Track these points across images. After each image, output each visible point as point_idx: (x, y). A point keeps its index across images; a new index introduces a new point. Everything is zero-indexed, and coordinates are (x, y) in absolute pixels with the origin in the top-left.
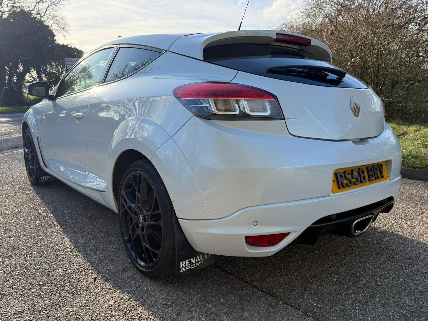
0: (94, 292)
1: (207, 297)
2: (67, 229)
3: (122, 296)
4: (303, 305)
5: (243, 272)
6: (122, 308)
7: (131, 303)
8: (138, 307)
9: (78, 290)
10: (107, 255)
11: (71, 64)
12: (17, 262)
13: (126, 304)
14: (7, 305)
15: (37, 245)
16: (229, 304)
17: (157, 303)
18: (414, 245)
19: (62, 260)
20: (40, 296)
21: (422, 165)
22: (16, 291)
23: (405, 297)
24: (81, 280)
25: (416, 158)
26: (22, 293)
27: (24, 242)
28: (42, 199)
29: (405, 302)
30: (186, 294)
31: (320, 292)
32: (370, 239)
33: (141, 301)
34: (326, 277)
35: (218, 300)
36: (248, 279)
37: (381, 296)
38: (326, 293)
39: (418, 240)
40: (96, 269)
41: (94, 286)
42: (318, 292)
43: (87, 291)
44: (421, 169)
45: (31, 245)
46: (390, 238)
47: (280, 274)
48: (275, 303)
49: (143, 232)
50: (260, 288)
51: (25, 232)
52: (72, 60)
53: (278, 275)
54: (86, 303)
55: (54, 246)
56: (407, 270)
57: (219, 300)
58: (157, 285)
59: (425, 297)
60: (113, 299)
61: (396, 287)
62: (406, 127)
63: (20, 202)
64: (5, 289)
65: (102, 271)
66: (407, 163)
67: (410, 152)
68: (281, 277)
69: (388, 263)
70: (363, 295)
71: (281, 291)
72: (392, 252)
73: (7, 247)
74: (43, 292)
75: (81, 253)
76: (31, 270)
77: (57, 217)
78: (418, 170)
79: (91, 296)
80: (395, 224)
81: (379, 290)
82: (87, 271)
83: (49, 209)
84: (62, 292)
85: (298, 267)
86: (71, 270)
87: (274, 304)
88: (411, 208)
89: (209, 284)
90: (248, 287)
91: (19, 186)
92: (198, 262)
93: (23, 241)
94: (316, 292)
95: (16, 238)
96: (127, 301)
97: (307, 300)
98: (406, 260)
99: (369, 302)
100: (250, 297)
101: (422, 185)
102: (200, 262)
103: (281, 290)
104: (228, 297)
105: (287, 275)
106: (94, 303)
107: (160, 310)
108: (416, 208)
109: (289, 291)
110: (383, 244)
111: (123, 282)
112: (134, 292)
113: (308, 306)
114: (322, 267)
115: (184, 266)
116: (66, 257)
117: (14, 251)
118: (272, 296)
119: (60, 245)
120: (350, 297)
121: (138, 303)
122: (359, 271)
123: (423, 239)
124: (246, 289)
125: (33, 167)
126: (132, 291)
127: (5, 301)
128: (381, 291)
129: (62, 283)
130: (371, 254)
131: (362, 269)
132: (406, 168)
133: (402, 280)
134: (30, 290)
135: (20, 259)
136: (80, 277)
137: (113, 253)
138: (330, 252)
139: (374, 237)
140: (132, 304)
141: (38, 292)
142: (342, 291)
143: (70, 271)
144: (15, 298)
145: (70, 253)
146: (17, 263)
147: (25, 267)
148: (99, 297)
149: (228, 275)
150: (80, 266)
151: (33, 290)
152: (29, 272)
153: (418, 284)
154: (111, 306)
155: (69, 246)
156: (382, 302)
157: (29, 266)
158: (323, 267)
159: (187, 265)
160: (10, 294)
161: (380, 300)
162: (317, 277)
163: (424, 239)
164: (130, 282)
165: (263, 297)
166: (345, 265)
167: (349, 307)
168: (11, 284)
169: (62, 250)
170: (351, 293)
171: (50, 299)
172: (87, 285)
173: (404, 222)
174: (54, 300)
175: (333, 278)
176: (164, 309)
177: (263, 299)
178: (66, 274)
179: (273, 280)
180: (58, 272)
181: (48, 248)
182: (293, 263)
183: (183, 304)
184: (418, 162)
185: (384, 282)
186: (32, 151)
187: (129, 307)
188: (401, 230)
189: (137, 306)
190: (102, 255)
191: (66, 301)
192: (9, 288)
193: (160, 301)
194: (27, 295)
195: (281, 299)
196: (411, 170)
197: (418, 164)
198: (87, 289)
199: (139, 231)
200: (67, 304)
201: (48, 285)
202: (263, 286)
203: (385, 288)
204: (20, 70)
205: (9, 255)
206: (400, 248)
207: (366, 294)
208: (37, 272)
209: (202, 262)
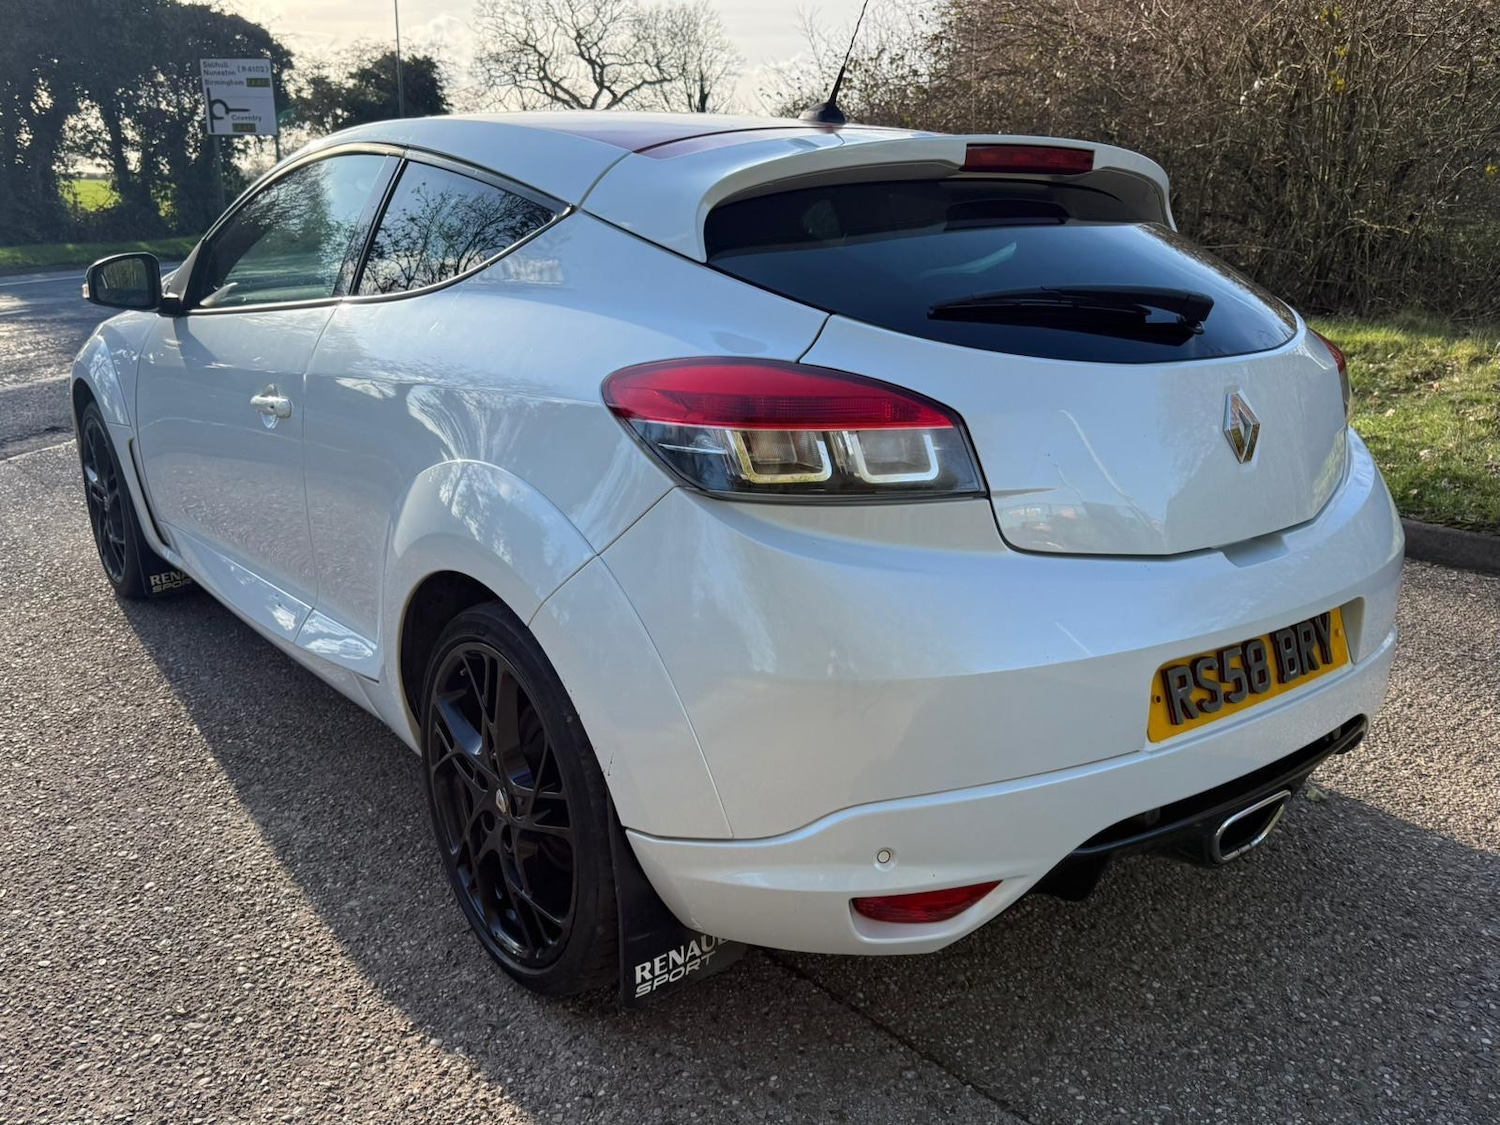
0: (355, 1046)
1: (726, 1068)
2: (252, 789)
3: (445, 1062)
4: (1039, 1100)
5: (843, 967)
6: (448, 1111)
7: (476, 1091)
8: (501, 1104)
9: (303, 1038)
10: (391, 898)
11: (223, 83)
12: (95, 924)
13: (460, 1095)
14: (76, 1094)
15: (154, 855)
16: (797, 1097)
17: (563, 1090)
18: (1428, 854)
19: (243, 916)
20: (181, 1060)
21: (1486, 517)
22: (100, 1038)
23: (1382, 1068)
24: (308, 998)
25: (1465, 488)
26: (121, 1047)
27: (111, 842)
28: (158, 661)
29: (1381, 1089)
30: (657, 1055)
31: (1100, 1050)
32: (1280, 831)
33: (510, 1080)
34: (1121, 988)
35: (762, 1079)
36: (861, 995)
37: (1301, 1065)
38: (1118, 1052)
39: (1443, 832)
40: (357, 955)
41: (354, 1022)
42: (1092, 1049)
43: (332, 1040)
44: (1478, 531)
45: (136, 856)
46: (1350, 826)
47: (968, 974)
48: (948, 1093)
49: (509, 846)
50: (901, 1031)
51: (111, 799)
52: (226, 65)
53: (962, 978)
54: (329, 1089)
55: (212, 860)
56: (1398, 960)
57: (765, 1078)
58: (558, 1017)
59: (1448, 1067)
60: (416, 1074)
61: (1355, 1026)
62: (1438, 344)
63: (84, 674)
64: (66, 1032)
65: (375, 961)
66: (1430, 504)
67: (1445, 458)
68: (971, 986)
69: (1336, 932)
70: (1242, 1060)
71: (970, 1046)
72: (1352, 884)
73: (55, 863)
74: (187, 1043)
75: (302, 889)
76: (143, 958)
77: (213, 737)
78: (1468, 534)
79: (345, 1062)
80: (1372, 765)
81: (1297, 1039)
82: (327, 961)
83: (186, 705)
84: (250, 1046)
85: (1027, 947)
86: (273, 956)
87: (946, 1096)
88: (1431, 697)
89: (730, 1016)
90: (859, 1027)
91: (74, 602)
92: (693, 958)
93: (109, 839)
94: (1087, 1048)
95: (82, 825)
96: (462, 1083)
97: (1054, 1082)
98: (1398, 918)
99: (1260, 1088)
100: (867, 1068)
101: (1478, 594)
102: (700, 957)
103: (970, 1041)
104: (793, 1068)
105: (990, 981)
106: (358, 1090)
107: (571, 1116)
108: (1448, 698)
109: (997, 1044)
110: (1325, 851)
111: (446, 1005)
112: (486, 1046)
113: (1057, 1102)
114: (1110, 947)
115: (647, 976)
116: (253, 905)
117: (81, 877)
118: (940, 1064)
119: (232, 853)
120: (1198, 1070)
121: (500, 1088)
122: (1232, 964)
123: (1462, 829)
124: (854, 1036)
125: (121, 538)
126: (479, 1043)
127: (68, 1079)
128: (1303, 1045)
129: (249, 1009)
130: (1278, 895)
131: (1244, 956)
132: (1428, 526)
133: (1379, 1000)
134: (146, 1034)
135: (105, 913)
136: (306, 985)
137: (410, 888)
138: (1142, 884)
139: (1294, 822)
140: (480, 1095)
141: (172, 1043)
142: (1174, 1044)
143: (271, 959)
144: (99, 1069)
145: (267, 887)
146: (95, 928)
147: (122, 946)
148: (370, 1065)
149: (794, 979)
150: (303, 939)
151: (157, 1038)
152: (136, 963)
153: (1429, 1016)
154: (412, 1103)
155: (264, 858)
156: (1304, 1089)
157: (134, 940)
158: (1114, 945)
159: (657, 972)
160: (81, 1053)
161: (1298, 1081)
162: (1091, 985)
163: (1465, 829)
164: (471, 1005)
165: (908, 1069)
166: (1189, 936)
167: (1193, 1109)
168: (82, 1013)
169: (238, 876)
170: (1203, 1054)
171: (213, 1070)
172: (331, 1016)
173: (1404, 756)
174: (226, 1076)
175: (1144, 990)
176: (586, 1113)
177: (910, 1075)
178: (258, 972)
179: (945, 1000)
180: (232, 966)
181: (193, 868)
182: (1012, 928)
183: (648, 1094)
184: (1472, 502)
185: (1318, 1009)
186: (112, 486)
187: (470, 1105)
188: (1388, 792)
189: (498, 1100)
190: (375, 895)
191: (265, 1081)
192: (76, 1027)
193: (572, 1084)
194: (136, 1055)
195: (968, 1074)
196: (1446, 534)
197: (1471, 512)
198: (332, 1032)
199: (493, 840)
200: (268, 1092)
201: (203, 1016)
202: (911, 1023)
203: (1317, 1034)
204: (40, 104)
205: (66, 894)
206: (1382, 866)
207: (1252, 1058)
208: (165, 963)
209: (708, 956)
